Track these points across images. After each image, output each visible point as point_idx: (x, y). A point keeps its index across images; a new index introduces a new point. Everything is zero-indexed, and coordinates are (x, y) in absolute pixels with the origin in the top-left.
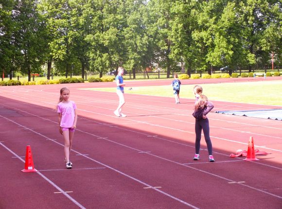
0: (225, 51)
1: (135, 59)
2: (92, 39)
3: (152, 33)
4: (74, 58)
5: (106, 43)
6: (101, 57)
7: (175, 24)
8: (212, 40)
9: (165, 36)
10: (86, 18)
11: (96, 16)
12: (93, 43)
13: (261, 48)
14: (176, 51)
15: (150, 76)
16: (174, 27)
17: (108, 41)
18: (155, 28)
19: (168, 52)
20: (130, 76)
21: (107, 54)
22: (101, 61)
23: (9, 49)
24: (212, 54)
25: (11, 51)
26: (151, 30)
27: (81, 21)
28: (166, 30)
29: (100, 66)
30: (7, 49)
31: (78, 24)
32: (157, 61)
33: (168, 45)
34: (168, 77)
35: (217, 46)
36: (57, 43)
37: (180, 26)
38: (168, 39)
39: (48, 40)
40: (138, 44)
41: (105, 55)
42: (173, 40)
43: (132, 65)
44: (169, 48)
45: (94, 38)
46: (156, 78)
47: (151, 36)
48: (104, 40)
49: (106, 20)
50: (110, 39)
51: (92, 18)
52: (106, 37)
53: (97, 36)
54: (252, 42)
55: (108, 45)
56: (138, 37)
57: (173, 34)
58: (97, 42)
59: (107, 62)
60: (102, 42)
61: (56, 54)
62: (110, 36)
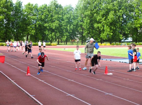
0: (109, 33)
1: (67, 35)
2: (47, 25)
3: (75, 24)
5: (54, 28)
6: (52, 34)
7: (86, 20)
8: (103, 28)
9: (81, 26)
10: (45, 16)
12: (48, 28)
13: (125, 32)
14: (86, 32)
15: (74, 44)
16: (85, 22)
17: (55, 27)
18: (77, 22)
19: (82, 32)
20: (65, 43)
21: (54, 33)
22: (51, 36)
23: (9, 29)
24: (103, 34)
25: (10, 30)
26: (75, 22)
27: (43, 17)
28: (82, 23)
29: (51, 38)
30: (8, 29)
31: (41, 19)
32: (77, 37)
33: (83, 30)
34: (82, 44)
35: (105, 31)
36: (31, 27)
37: (89, 21)
38: (83, 27)
39: (27, 26)
40: (68, 29)
41: (53, 33)
42: (85, 27)
43: (65, 38)
44: (83, 31)
45: (48, 25)
46: (77, 45)
47: (75, 25)
49: (54, 17)
50: (55, 26)
51: (48, 16)
52: (54, 25)
53: (50, 24)
54: (121, 29)
56: (68, 25)
57: (85, 25)
58: (50, 27)
59: (54, 37)
60: (52, 27)
61: (31, 32)
62: (56, 24)
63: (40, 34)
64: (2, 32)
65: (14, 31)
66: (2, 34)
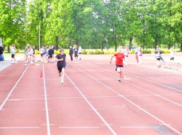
2: (162, 21)
4: (149, 36)
5: (173, 25)
6: (169, 35)
10: (158, 6)
11: (166, 4)
12: (163, 24)
17: (174, 23)
21: (173, 32)
22: (169, 38)
27: (155, 8)
31: (152, 10)
36: (136, 24)
39: (130, 22)
45: (164, 21)
48: (171, 22)
49: (173, 7)
50: (176, 22)
51: (163, 6)
52: (173, 20)
53: (166, 19)
55: (174, 26)
58: (166, 23)
59: (174, 38)
60: (169, 23)
61: (135, 32)
62: (176, 19)
63: (151, 35)
64: (90, 32)
65: (109, 30)
66: (90, 35)
